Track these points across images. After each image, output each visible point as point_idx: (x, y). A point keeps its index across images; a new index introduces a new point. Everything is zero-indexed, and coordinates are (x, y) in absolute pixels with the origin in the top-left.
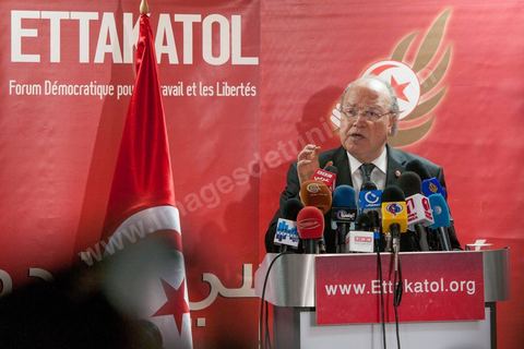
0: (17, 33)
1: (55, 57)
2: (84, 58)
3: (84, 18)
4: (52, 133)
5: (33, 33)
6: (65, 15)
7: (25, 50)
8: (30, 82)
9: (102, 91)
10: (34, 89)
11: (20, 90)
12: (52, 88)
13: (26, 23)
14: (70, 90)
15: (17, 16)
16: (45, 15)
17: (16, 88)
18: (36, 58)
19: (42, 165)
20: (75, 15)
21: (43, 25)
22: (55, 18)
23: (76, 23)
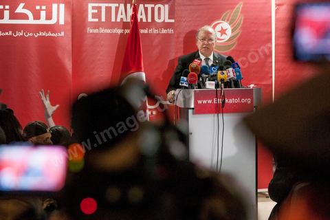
0: (90, 11)
1: (103, 19)
2: (113, 20)
3: (113, 6)
4: (102, 46)
5: (96, 11)
6: (107, 5)
7: (93, 17)
8: (95, 28)
9: (119, 31)
10: (96, 31)
11: (91, 31)
12: (102, 31)
13: (93, 8)
14: (108, 31)
15: (90, 5)
16: (100, 5)
17: (90, 30)
18: (97, 20)
19: (98, 58)
20: (110, 5)
21: (99, 8)
22: (103, 6)
23: (111, 8)
